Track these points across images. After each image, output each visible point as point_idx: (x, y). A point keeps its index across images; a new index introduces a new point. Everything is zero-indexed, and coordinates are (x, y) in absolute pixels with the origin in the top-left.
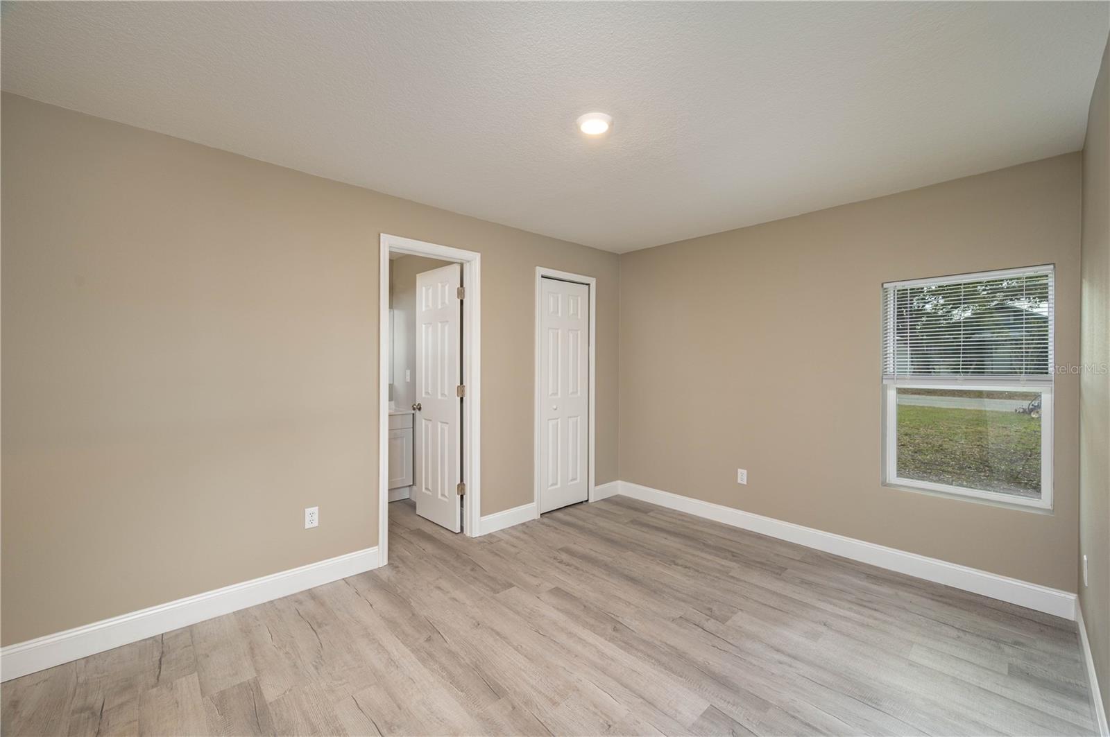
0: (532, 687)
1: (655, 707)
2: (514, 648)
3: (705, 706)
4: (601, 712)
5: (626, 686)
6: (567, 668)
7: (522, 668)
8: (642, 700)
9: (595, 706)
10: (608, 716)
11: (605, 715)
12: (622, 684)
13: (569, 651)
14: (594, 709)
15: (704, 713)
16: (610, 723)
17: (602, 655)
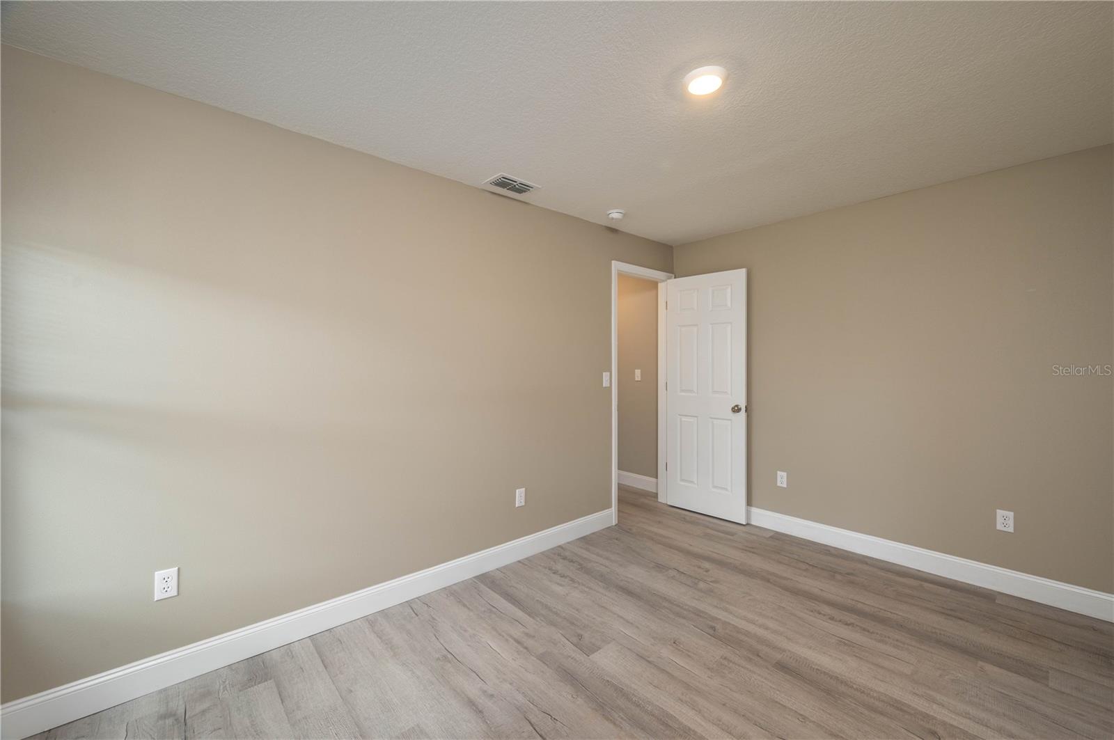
0: (755, 673)
1: (638, 655)
2: (808, 718)
3: (596, 657)
4: (683, 652)
5: (663, 671)
6: (728, 690)
7: (778, 692)
8: (649, 659)
9: (689, 656)
10: (677, 649)
11: (679, 650)
12: (667, 673)
13: (736, 711)
14: (689, 654)
15: (597, 650)
16: (674, 645)
17: (693, 706)
